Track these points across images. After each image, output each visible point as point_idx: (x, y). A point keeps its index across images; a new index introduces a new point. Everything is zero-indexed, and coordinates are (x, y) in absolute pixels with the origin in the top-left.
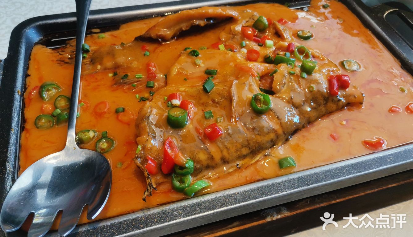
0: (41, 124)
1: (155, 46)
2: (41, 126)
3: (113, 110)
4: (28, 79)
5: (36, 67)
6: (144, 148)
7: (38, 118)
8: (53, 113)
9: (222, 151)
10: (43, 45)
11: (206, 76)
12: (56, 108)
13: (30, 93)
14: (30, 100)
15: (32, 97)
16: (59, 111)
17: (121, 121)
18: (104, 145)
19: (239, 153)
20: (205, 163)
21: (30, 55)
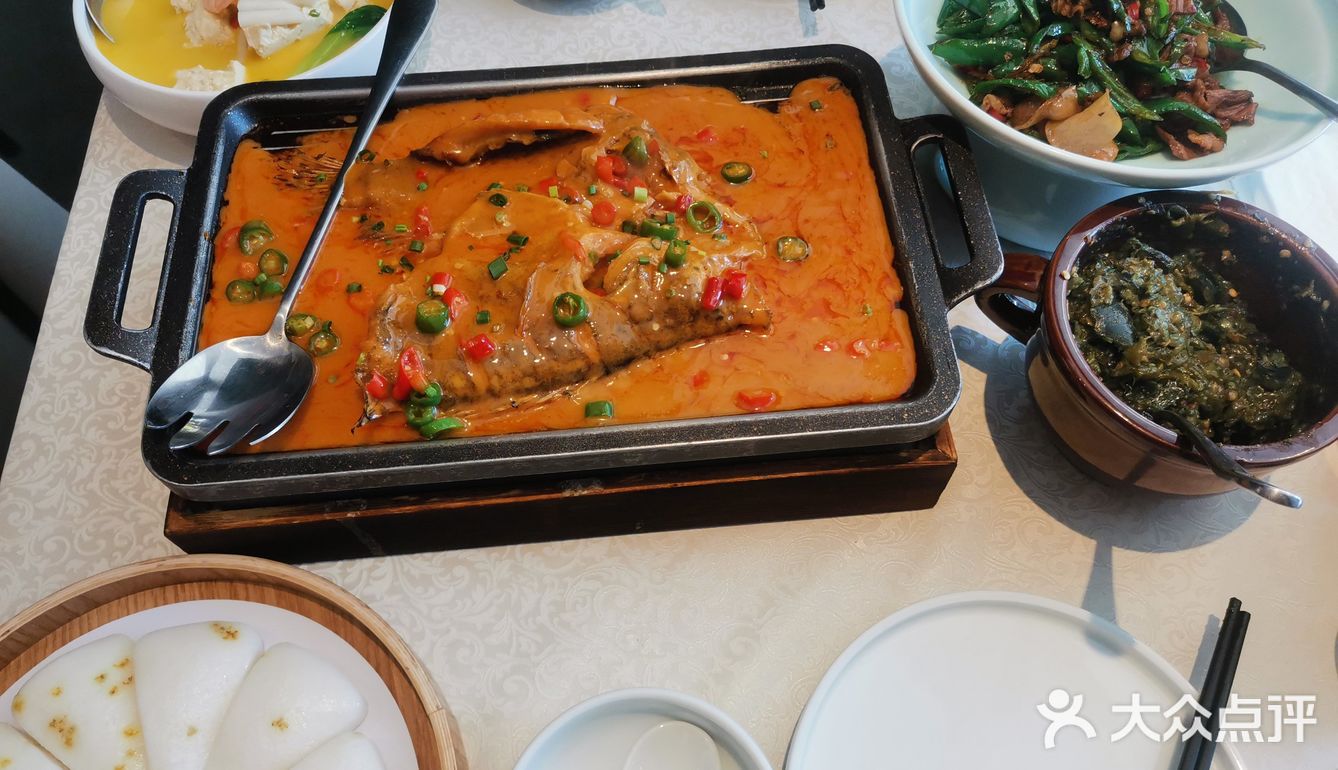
0: (234, 295)
1: (441, 171)
2: (235, 299)
3: (345, 286)
4: (224, 210)
5: (239, 187)
6: (369, 358)
7: (232, 285)
8: (254, 279)
9: (489, 379)
10: (256, 141)
11: (508, 245)
12: (261, 270)
13: (225, 238)
14: (224, 250)
15: (227, 245)
16: (263, 277)
17: (352, 307)
18: (321, 343)
19: (518, 384)
20: (461, 393)
21: (232, 162)
